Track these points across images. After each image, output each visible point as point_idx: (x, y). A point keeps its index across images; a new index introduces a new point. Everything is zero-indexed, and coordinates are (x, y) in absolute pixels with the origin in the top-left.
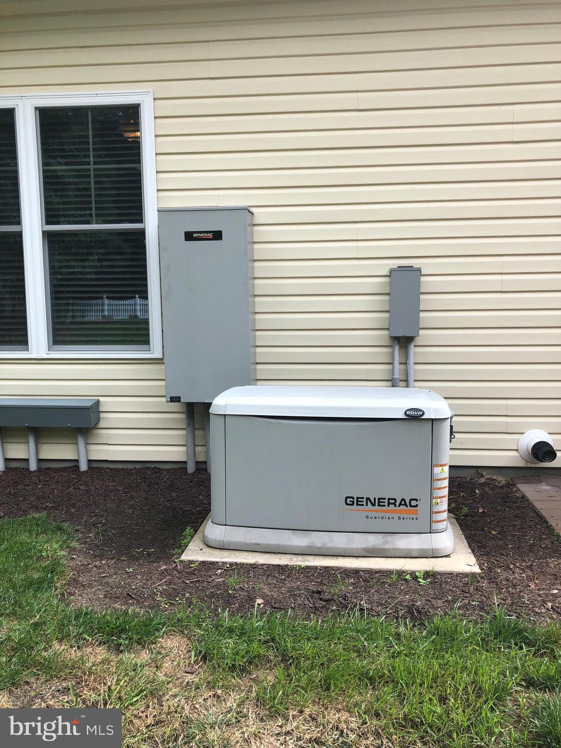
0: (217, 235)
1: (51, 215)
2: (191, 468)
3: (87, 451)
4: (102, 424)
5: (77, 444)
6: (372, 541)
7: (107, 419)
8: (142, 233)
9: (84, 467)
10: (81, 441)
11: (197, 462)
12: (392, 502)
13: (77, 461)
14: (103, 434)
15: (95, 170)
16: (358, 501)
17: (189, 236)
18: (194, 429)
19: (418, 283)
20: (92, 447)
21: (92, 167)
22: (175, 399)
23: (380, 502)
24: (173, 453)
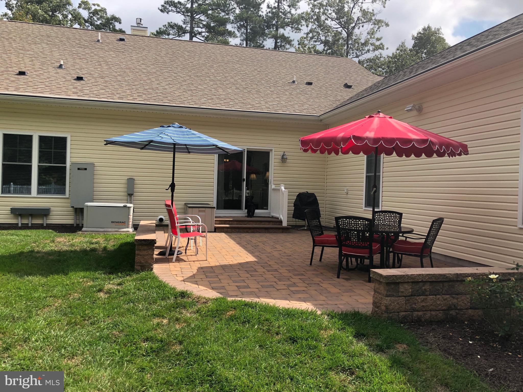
0: (86, 169)
1: (40, 160)
2: (75, 225)
3: (46, 221)
4: (51, 214)
5: (43, 219)
6: (116, 229)
7: (52, 213)
8: (65, 167)
9: (45, 225)
10: (45, 218)
11: (77, 224)
12: (120, 222)
13: (43, 224)
14: (51, 217)
15: (54, 152)
16: (114, 222)
17: (79, 169)
18: (76, 216)
19: (134, 182)
20: (47, 220)
21: (53, 150)
22: (72, 207)
23: (118, 222)
24: (70, 222)
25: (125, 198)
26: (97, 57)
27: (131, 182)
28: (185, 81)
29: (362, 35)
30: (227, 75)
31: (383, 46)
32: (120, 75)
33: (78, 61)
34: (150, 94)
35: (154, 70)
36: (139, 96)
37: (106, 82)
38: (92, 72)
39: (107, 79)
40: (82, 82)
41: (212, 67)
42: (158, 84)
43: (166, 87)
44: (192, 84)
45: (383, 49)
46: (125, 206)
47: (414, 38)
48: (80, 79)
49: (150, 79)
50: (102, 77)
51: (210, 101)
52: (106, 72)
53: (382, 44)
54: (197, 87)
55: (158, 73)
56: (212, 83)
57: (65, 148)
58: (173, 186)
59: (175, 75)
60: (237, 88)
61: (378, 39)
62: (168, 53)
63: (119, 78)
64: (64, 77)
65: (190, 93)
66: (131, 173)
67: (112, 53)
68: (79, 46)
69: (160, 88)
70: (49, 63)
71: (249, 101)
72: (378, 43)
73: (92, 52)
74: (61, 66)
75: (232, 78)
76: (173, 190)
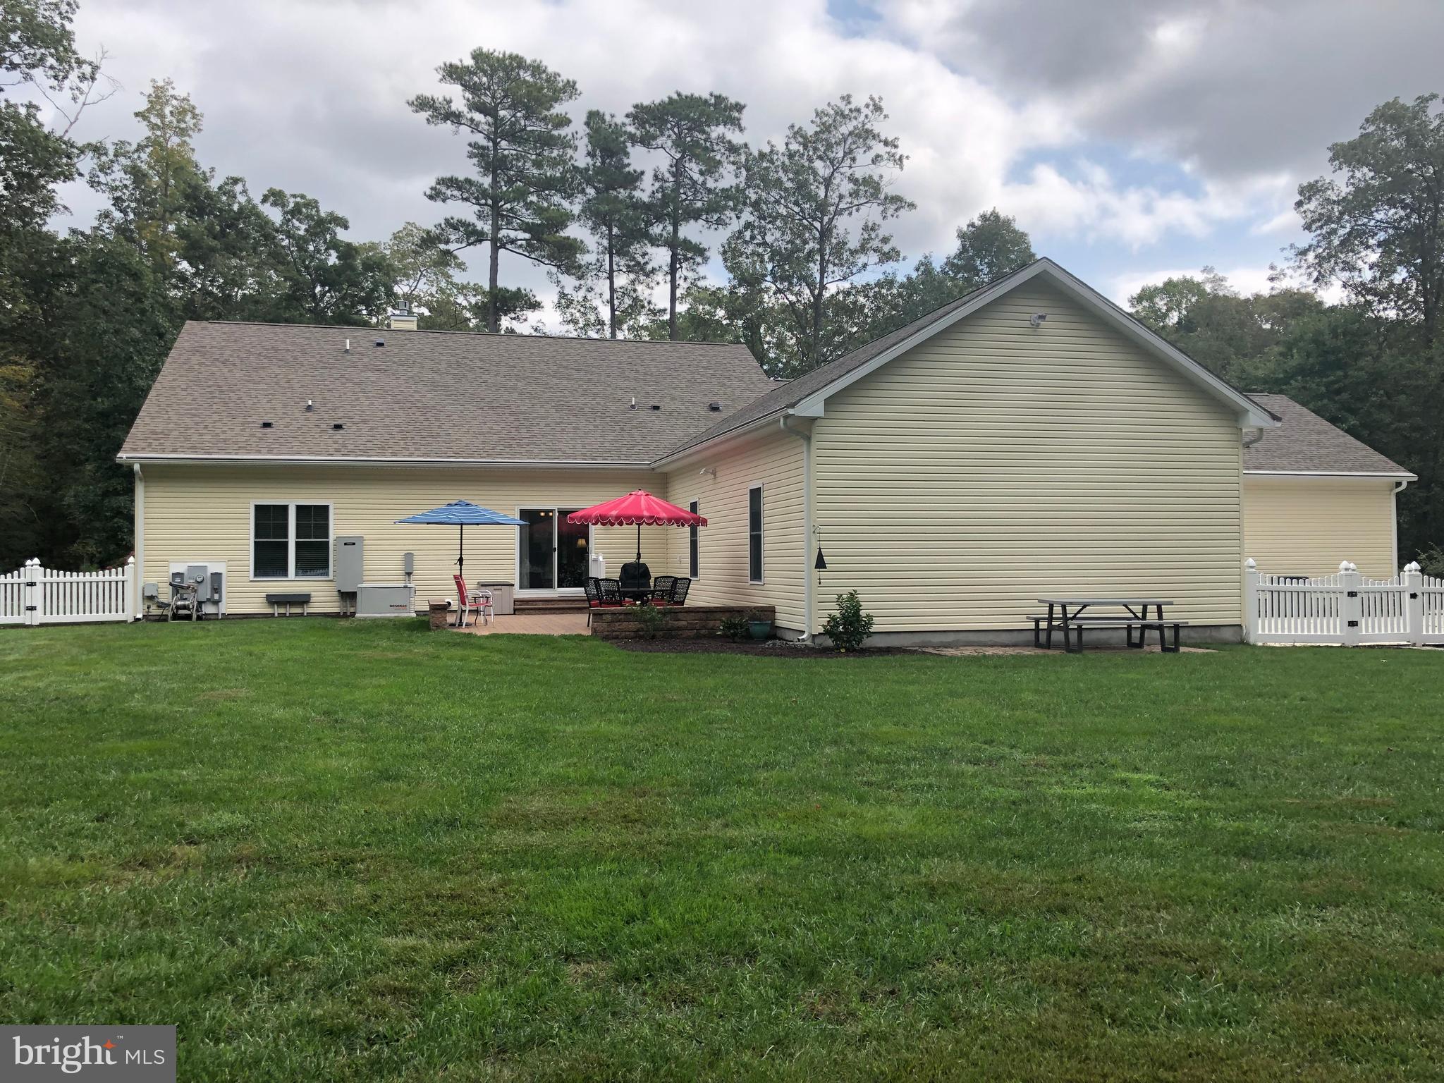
0: (353, 544)
1: (298, 536)
2: (342, 614)
3: (306, 610)
4: (311, 601)
5: (303, 607)
6: (396, 614)
7: (313, 600)
8: (328, 543)
10: (305, 606)
11: (344, 612)
12: (401, 606)
13: (302, 613)
14: (312, 604)
15: (314, 523)
16: (393, 606)
17: (344, 544)
18: (346, 602)
19: (413, 558)
20: (308, 608)
22: (338, 591)
23: (398, 606)
24: (337, 610)
25: (402, 578)
26: (350, 385)
27: (409, 558)
28: (474, 418)
29: (848, 236)
30: (536, 401)
31: (898, 253)
32: (387, 416)
33: (327, 394)
34: (429, 444)
35: (432, 403)
36: (417, 449)
37: (372, 429)
38: (351, 414)
39: (371, 424)
40: (341, 431)
41: (514, 387)
42: (440, 427)
43: (450, 431)
44: (485, 423)
45: (897, 260)
46: (405, 587)
47: (962, 236)
48: (338, 427)
49: (427, 420)
50: (364, 421)
51: (507, 450)
52: (368, 412)
53: (893, 249)
54: (491, 428)
55: (438, 407)
56: (512, 418)
57: (327, 519)
58: (461, 560)
59: (461, 408)
60: (547, 425)
61: (885, 240)
62: (450, 366)
63: (387, 420)
64: (318, 426)
65: (481, 437)
66: (409, 547)
67: (369, 374)
68: (321, 365)
69: (442, 433)
70: (292, 403)
71: (560, 445)
72: (886, 248)
73: (342, 376)
74: (309, 408)
75: (542, 407)
76: (461, 564)
